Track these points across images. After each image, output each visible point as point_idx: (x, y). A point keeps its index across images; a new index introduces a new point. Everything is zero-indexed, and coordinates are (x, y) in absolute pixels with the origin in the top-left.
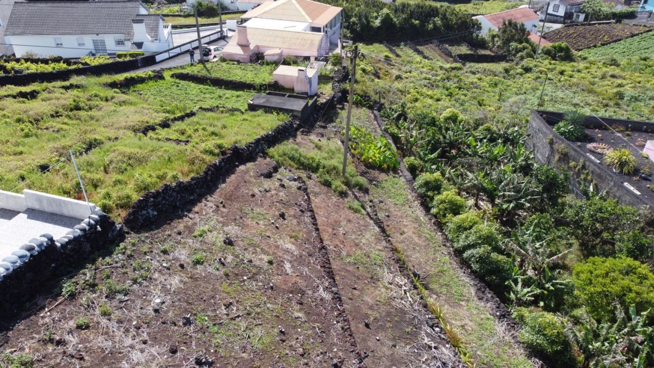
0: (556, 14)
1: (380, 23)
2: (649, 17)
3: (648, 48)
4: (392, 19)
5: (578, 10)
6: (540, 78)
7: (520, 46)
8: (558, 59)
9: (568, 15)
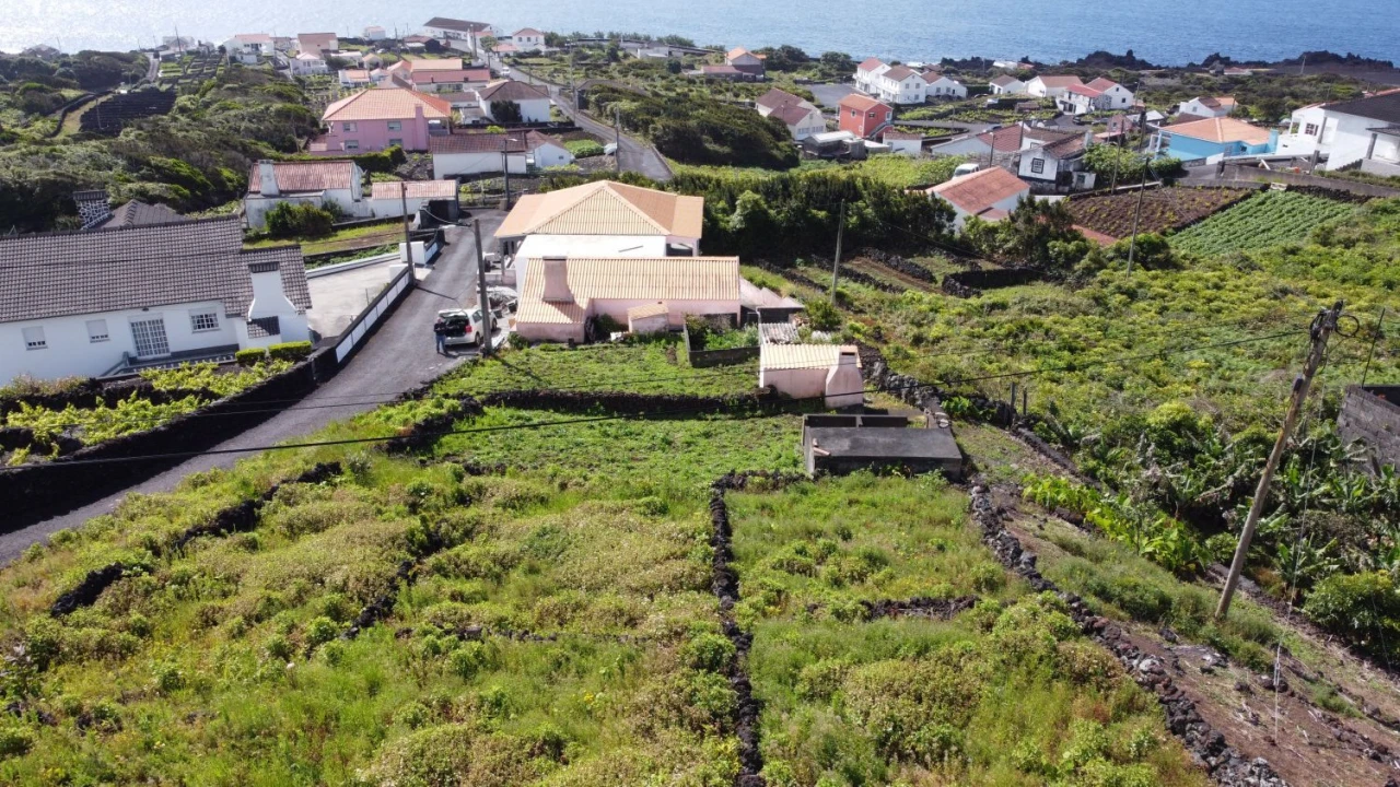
0: (1038, 176)
1: (741, 222)
2: (1222, 170)
3: (1269, 230)
4: (765, 213)
5: (1077, 166)
6: (1166, 308)
7: (1072, 247)
8: (1151, 266)
9: (1063, 178)
